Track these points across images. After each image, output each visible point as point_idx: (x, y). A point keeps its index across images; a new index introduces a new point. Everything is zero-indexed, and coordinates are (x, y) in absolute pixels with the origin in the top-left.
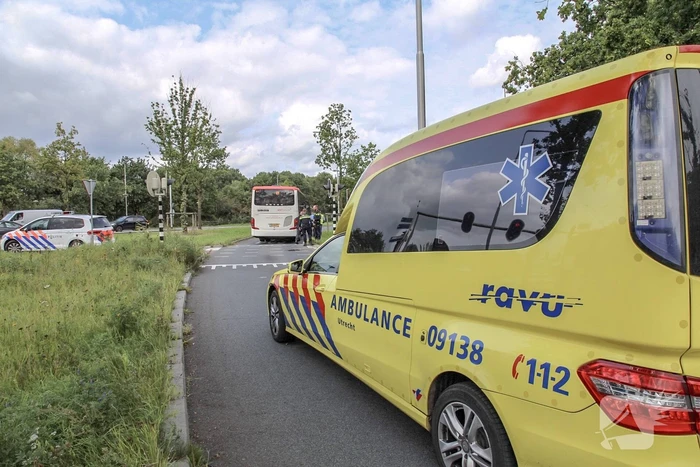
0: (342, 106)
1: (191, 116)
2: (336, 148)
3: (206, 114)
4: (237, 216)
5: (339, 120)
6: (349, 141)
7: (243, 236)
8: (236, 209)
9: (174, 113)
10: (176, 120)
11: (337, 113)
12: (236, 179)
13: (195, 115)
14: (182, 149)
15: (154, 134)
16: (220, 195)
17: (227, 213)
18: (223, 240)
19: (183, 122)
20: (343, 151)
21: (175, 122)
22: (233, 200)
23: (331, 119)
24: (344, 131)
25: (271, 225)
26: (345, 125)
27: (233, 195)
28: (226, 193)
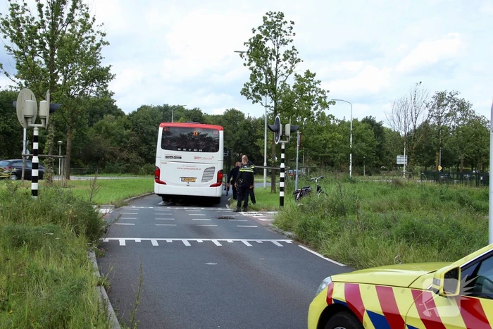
0: (282, 15)
1: (65, 17)
2: (271, 73)
3: (87, 16)
4: (113, 163)
5: (277, 35)
6: (289, 66)
7: (138, 192)
8: (112, 154)
9: (40, 11)
10: (43, 22)
11: (273, 26)
12: (110, 112)
13: (70, 16)
14: (51, 64)
15: (9, 38)
16: (90, 132)
17: (98, 159)
18: (113, 197)
19: (54, 25)
20: (281, 79)
21: (42, 25)
22: (109, 140)
23: (265, 33)
24: (282, 50)
25: (184, 179)
26: (284, 43)
27: (108, 133)
28: (99, 130)
